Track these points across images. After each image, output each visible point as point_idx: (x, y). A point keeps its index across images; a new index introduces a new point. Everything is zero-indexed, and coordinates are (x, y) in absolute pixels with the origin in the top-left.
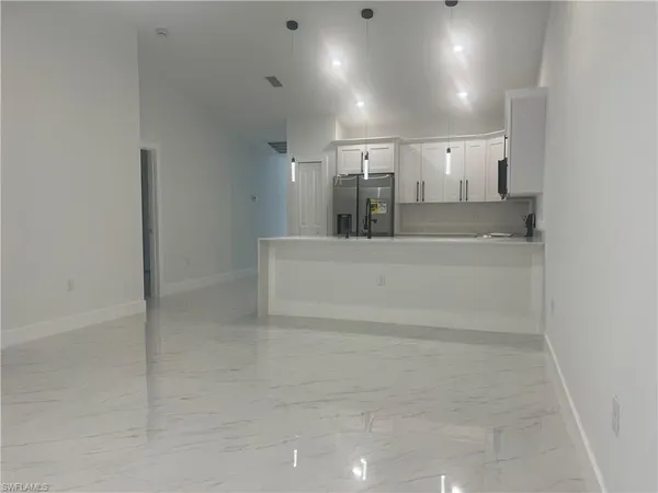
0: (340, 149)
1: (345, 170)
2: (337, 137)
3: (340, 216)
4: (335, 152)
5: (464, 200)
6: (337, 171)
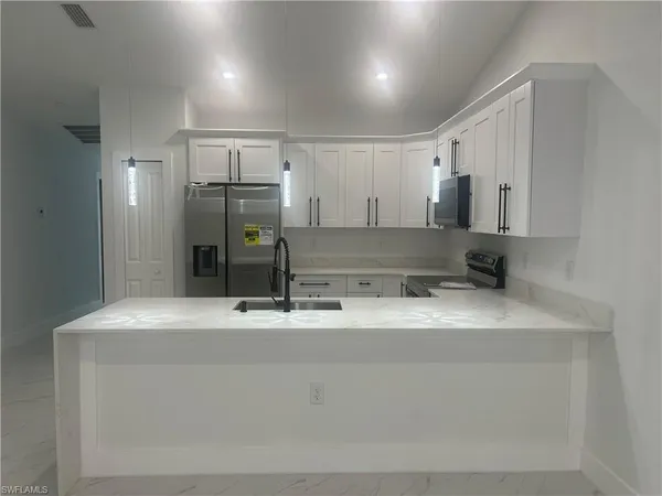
0: (193, 142)
1: (203, 176)
2: (188, 125)
3: (196, 249)
4: (184, 147)
5: (373, 225)
6: (188, 177)
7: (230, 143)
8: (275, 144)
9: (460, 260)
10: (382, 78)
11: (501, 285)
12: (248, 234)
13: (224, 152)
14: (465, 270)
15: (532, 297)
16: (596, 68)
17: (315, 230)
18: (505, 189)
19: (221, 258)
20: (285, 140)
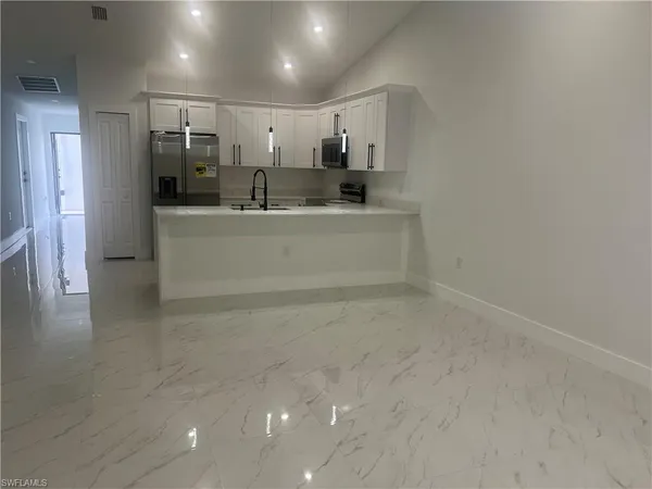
0: (153, 102)
1: (161, 126)
3: (161, 179)
4: (145, 104)
5: (277, 165)
6: (149, 126)
7: (180, 103)
8: (212, 105)
9: (336, 189)
10: (288, 67)
11: (363, 201)
12: (198, 169)
13: (176, 110)
14: (339, 194)
15: (380, 204)
16: (415, 88)
17: (237, 168)
18: (372, 146)
19: (179, 190)
20: (219, 103)
